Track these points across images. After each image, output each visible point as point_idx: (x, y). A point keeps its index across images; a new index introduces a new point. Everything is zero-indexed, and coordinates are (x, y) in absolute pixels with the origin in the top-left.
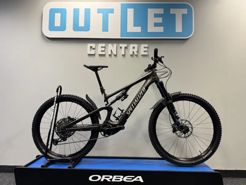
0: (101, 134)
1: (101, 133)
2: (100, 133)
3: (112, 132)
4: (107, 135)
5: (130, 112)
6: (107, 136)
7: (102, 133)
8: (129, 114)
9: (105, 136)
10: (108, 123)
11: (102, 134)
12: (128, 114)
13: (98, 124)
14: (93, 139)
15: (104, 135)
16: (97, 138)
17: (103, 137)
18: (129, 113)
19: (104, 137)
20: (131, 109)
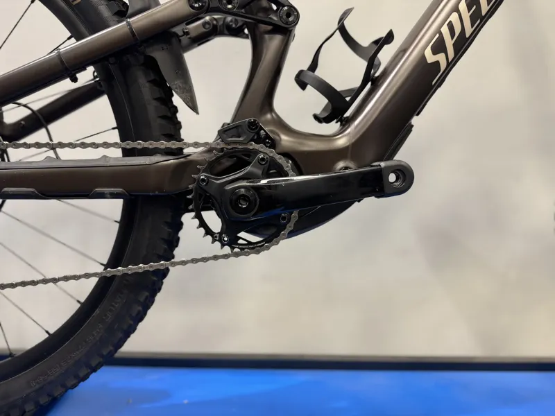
0: (203, 224)
1: (199, 217)
2: (188, 219)
3: (295, 214)
4: (254, 239)
5: (449, 44)
6: (252, 248)
7: (213, 220)
8: (443, 66)
9: (233, 242)
10: (259, 140)
11: (209, 232)
12: (437, 63)
13: (173, 145)
14: (132, 269)
15: (229, 237)
16: (169, 256)
17: (217, 248)
18: (441, 58)
19: (227, 250)
20: (466, 16)
